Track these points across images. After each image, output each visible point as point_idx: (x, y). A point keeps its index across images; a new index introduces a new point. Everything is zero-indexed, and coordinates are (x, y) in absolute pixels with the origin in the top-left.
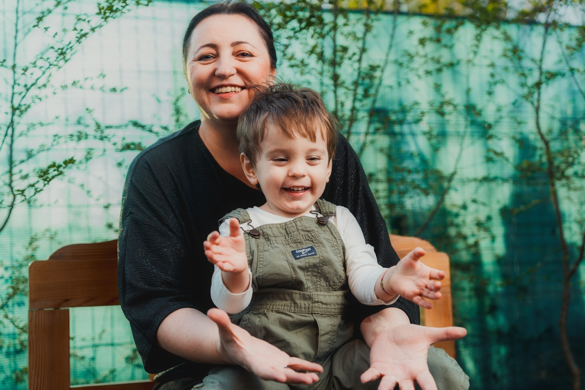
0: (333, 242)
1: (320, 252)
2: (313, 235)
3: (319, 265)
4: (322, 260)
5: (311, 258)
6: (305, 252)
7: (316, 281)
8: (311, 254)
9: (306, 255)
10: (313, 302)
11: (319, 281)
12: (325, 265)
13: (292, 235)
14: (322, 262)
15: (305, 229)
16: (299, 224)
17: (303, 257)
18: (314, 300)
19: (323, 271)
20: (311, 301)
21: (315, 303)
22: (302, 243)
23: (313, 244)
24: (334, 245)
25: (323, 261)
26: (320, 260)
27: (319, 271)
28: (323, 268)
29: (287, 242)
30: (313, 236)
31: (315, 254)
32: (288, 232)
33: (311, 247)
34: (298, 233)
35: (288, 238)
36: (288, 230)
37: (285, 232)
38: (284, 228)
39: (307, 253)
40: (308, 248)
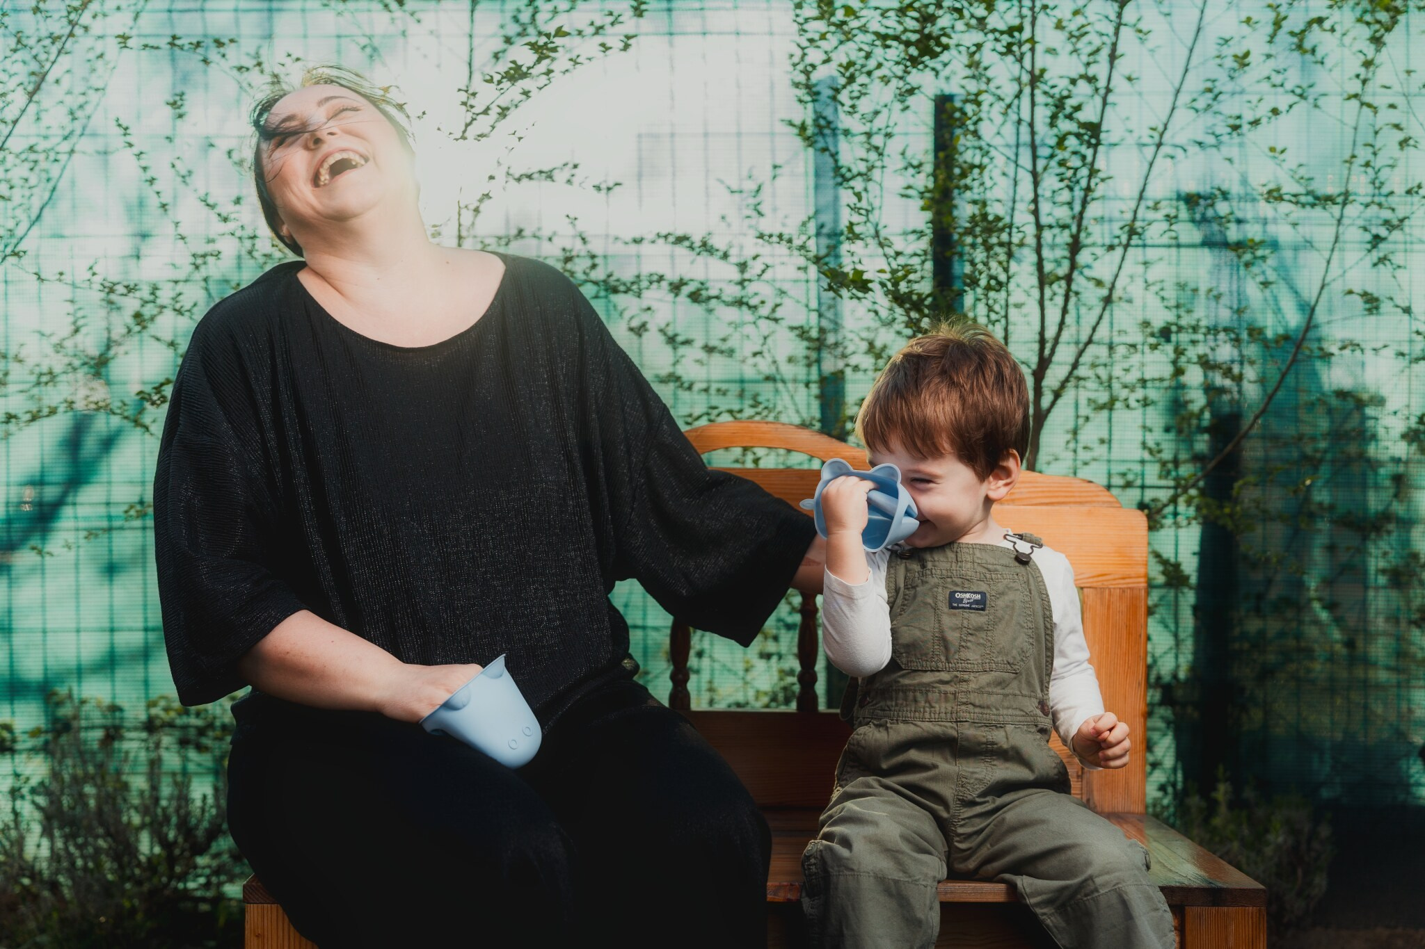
4: (992, 621)
5: (974, 613)
6: (969, 601)
8: (977, 606)
9: (968, 605)
15: (985, 565)
16: (979, 554)
17: (961, 608)
26: (988, 619)
30: (992, 579)
31: (983, 609)
35: (954, 568)
36: (959, 555)
37: (954, 556)
38: (955, 551)
39: (971, 604)
40: (978, 593)
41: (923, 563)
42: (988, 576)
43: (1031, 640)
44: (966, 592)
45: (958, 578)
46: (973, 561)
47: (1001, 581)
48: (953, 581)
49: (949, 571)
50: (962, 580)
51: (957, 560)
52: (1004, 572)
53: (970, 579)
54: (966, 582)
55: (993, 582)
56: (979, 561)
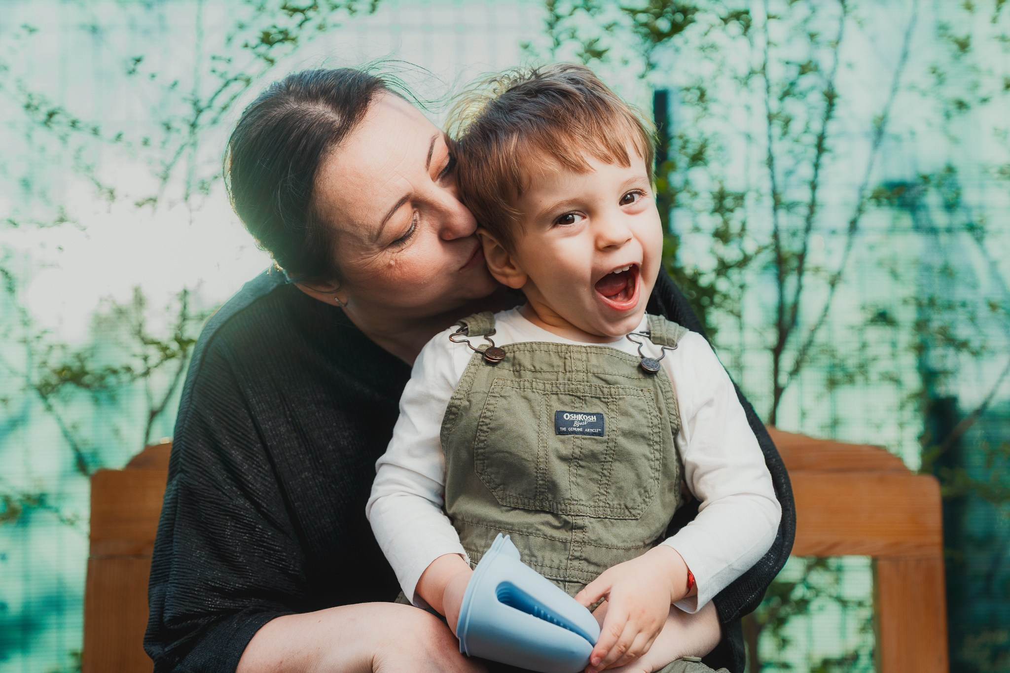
0: (653, 418)
1: (614, 431)
2: (613, 393)
3: (605, 458)
4: (611, 449)
5: (589, 439)
6: (581, 424)
7: (598, 494)
8: (592, 430)
9: (581, 430)
11: (604, 495)
12: (619, 461)
13: (574, 376)
14: (611, 454)
15: (602, 376)
16: (593, 360)
17: (573, 432)
18: (571, 553)
19: (612, 472)
21: (573, 559)
22: (586, 400)
23: (606, 410)
24: (652, 423)
25: (614, 451)
26: (607, 447)
27: (605, 472)
28: (614, 468)
30: (611, 395)
31: (600, 434)
32: (568, 369)
33: (600, 416)
34: (585, 378)
35: (561, 381)
36: (568, 362)
37: (561, 363)
38: (563, 356)
39: (584, 427)
40: (593, 414)
41: (518, 368)
42: (606, 390)
43: (657, 474)
44: (577, 413)
45: (566, 394)
46: (587, 370)
47: (624, 398)
48: (559, 399)
49: (554, 385)
50: (572, 397)
51: (565, 370)
52: (627, 386)
53: (583, 396)
54: (578, 400)
55: (612, 399)
56: (595, 370)
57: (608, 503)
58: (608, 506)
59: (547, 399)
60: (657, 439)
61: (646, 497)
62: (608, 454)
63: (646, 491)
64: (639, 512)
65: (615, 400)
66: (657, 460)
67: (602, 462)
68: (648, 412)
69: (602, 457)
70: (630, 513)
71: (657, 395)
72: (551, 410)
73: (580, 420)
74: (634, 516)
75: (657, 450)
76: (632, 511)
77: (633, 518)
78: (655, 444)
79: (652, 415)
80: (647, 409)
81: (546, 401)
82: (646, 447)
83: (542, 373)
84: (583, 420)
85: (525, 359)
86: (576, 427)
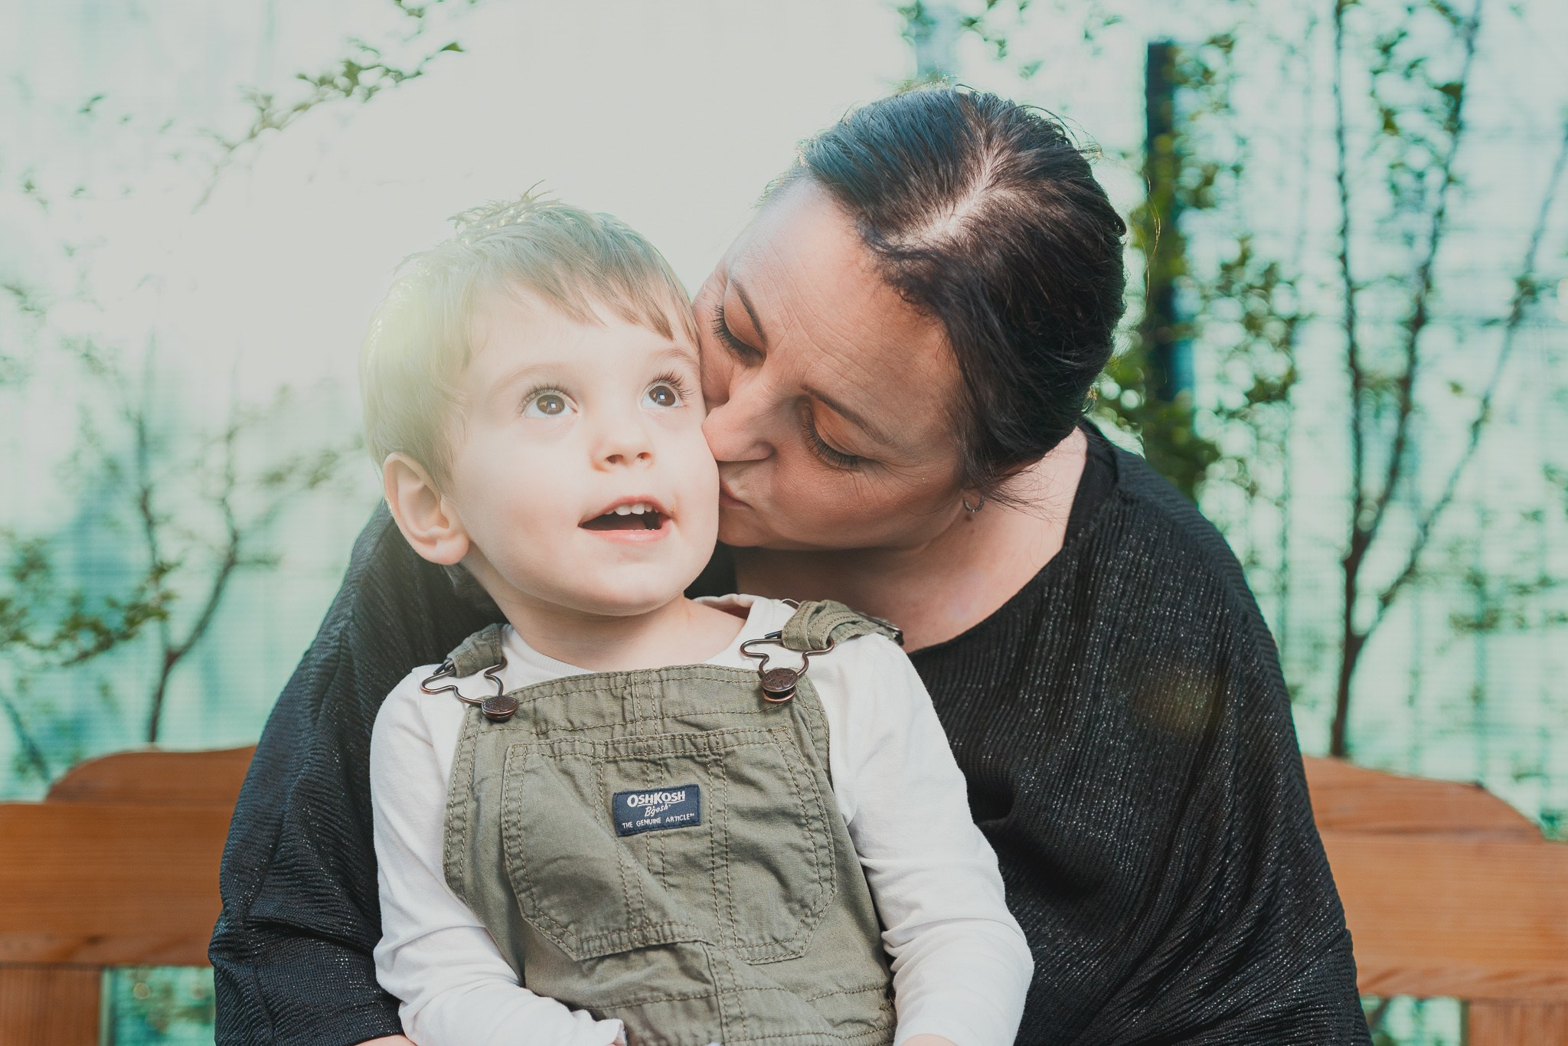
0: (797, 776)
1: (719, 811)
2: (714, 745)
3: (713, 862)
4: (720, 845)
5: (675, 834)
6: (658, 810)
7: (718, 927)
8: (678, 818)
9: (658, 821)
10: (724, 1021)
11: (729, 926)
12: (739, 861)
13: (640, 728)
14: (722, 852)
15: (691, 719)
16: (673, 692)
17: (646, 828)
18: (723, 1013)
20: (715, 1018)
22: (666, 766)
23: (704, 778)
24: (797, 786)
25: (726, 846)
26: (712, 842)
27: (719, 887)
28: (734, 875)
29: (611, 753)
30: (711, 749)
31: (694, 822)
32: (629, 717)
33: (693, 791)
34: (660, 728)
35: (619, 738)
36: (628, 705)
37: (617, 709)
38: (620, 695)
39: (663, 815)
40: (680, 789)
41: (542, 727)
42: (700, 743)
43: (826, 872)
44: (651, 792)
45: (630, 760)
46: (662, 714)
47: (734, 752)
48: (619, 770)
49: (610, 746)
50: (642, 764)
51: (624, 719)
52: (739, 728)
53: (660, 759)
54: (652, 767)
55: (713, 757)
56: (677, 712)
57: (739, 939)
58: (741, 943)
59: (599, 772)
60: (816, 812)
61: (806, 916)
62: (717, 854)
63: (804, 906)
64: (800, 944)
65: (718, 757)
66: (823, 847)
67: (709, 870)
68: (786, 767)
69: (706, 862)
70: (785, 948)
71: (798, 732)
72: (607, 793)
73: (656, 803)
74: (794, 953)
75: (817, 830)
76: (787, 944)
77: (793, 956)
78: (810, 821)
79: (795, 770)
80: (783, 763)
81: (597, 775)
82: (794, 827)
83: (586, 731)
84: (661, 802)
85: (553, 710)
86: (650, 818)
